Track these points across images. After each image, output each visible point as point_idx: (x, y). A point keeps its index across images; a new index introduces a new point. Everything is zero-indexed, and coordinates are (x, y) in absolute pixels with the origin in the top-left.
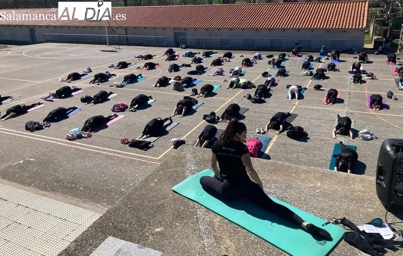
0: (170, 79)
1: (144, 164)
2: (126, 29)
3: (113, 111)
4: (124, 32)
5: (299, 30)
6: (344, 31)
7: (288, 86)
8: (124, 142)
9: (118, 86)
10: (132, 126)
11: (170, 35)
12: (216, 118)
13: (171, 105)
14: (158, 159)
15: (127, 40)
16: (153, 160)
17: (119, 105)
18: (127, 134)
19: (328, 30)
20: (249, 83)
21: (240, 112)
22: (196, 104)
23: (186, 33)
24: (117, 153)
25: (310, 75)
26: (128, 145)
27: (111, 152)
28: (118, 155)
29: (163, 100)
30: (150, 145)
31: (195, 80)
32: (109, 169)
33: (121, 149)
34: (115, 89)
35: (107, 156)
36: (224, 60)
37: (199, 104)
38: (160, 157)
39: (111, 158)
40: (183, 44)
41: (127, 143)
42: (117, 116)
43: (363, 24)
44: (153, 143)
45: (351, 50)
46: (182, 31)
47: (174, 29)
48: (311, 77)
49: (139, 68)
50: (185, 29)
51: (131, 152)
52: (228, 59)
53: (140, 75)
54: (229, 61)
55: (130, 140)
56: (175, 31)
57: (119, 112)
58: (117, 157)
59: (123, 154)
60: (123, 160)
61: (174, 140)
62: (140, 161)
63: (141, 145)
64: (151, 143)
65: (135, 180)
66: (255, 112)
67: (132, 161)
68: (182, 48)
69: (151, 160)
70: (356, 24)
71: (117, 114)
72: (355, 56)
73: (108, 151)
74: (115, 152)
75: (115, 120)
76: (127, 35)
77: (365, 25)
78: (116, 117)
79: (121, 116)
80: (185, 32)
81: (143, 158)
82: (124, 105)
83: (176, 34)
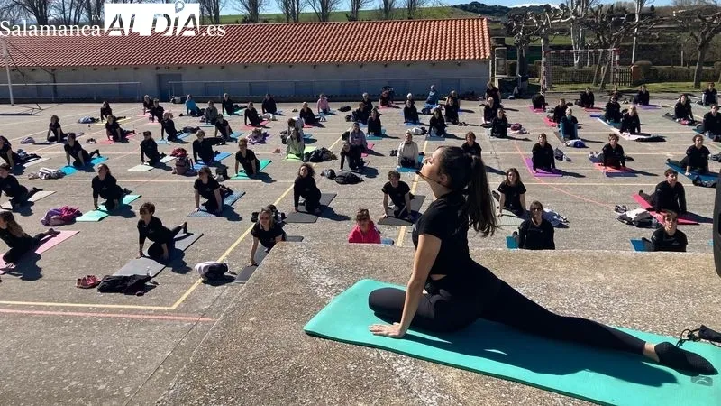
0: (164, 155)
1: (145, 323)
2: (53, 71)
3: (47, 225)
4: (47, 76)
5: (386, 64)
6: (459, 63)
7: (393, 152)
8: (85, 283)
9: (49, 177)
10: (96, 249)
11: (148, 80)
12: (280, 216)
13: (177, 201)
14: (174, 308)
15: (55, 92)
16: (163, 313)
17: (61, 211)
18: (88, 266)
19: (433, 64)
20: (324, 151)
21: (322, 202)
22: (228, 195)
23: (181, 75)
24: (71, 309)
25: (423, 134)
26: (96, 289)
27: (57, 309)
28: (75, 314)
29: (156, 195)
30: (148, 284)
31: (217, 153)
32: (57, 347)
33: (80, 299)
34: (44, 183)
35: (46, 319)
36: (265, 117)
37: (236, 194)
38: (178, 303)
39: (59, 321)
40: (176, 95)
41: (93, 286)
42: (55, 234)
43: (485, 53)
44: (155, 279)
45: (473, 94)
46: (174, 71)
47: (157, 68)
48: (424, 137)
49: (92, 140)
50: (179, 68)
51: (106, 302)
52: (271, 115)
53: (97, 152)
54: (274, 120)
55: (99, 278)
56: (159, 72)
57: (63, 225)
58: (73, 317)
59: (87, 310)
60: (90, 322)
61: (203, 265)
62: (132, 319)
63: (129, 284)
64: (150, 278)
65: (128, 360)
66: (349, 199)
67: (113, 322)
68: (174, 102)
69: (157, 312)
70: (475, 53)
71: (56, 229)
72: (481, 102)
73: (48, 308)
74: (65, 309)
75: (53, 241)
76: (55, 82)
77: (488, 54)
78: (55, 236)
79: (66, 233)
80: (179, 72)
81: (137, 312)
82: (72, 210)
83: (159, 76)
